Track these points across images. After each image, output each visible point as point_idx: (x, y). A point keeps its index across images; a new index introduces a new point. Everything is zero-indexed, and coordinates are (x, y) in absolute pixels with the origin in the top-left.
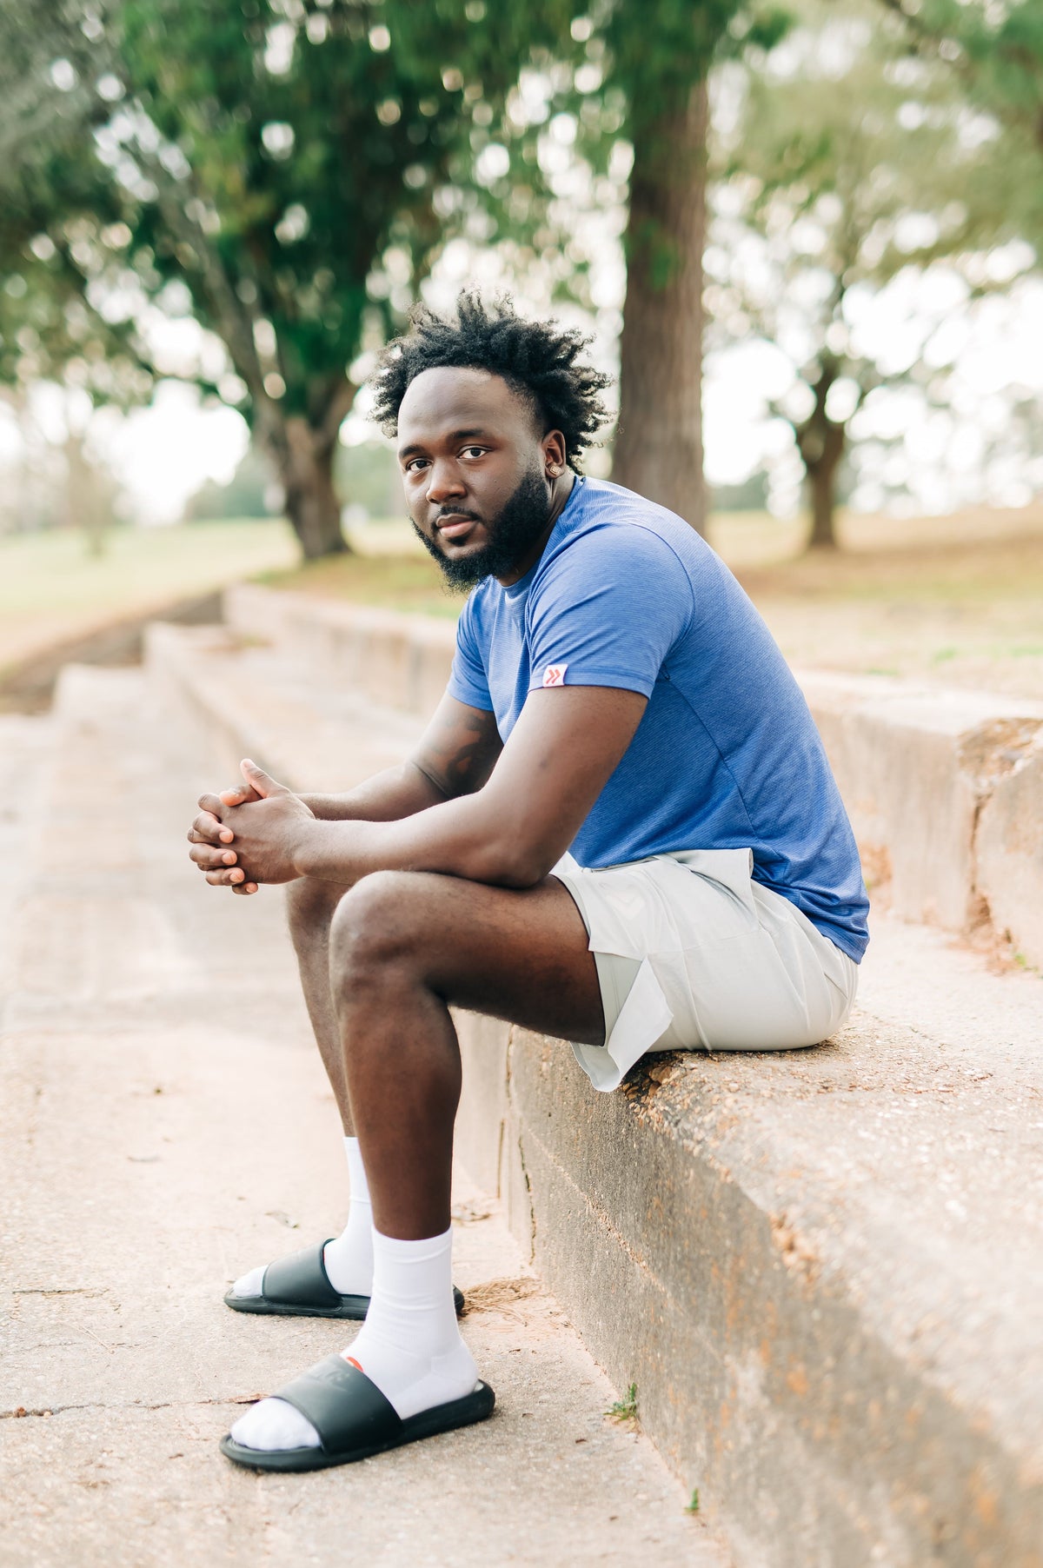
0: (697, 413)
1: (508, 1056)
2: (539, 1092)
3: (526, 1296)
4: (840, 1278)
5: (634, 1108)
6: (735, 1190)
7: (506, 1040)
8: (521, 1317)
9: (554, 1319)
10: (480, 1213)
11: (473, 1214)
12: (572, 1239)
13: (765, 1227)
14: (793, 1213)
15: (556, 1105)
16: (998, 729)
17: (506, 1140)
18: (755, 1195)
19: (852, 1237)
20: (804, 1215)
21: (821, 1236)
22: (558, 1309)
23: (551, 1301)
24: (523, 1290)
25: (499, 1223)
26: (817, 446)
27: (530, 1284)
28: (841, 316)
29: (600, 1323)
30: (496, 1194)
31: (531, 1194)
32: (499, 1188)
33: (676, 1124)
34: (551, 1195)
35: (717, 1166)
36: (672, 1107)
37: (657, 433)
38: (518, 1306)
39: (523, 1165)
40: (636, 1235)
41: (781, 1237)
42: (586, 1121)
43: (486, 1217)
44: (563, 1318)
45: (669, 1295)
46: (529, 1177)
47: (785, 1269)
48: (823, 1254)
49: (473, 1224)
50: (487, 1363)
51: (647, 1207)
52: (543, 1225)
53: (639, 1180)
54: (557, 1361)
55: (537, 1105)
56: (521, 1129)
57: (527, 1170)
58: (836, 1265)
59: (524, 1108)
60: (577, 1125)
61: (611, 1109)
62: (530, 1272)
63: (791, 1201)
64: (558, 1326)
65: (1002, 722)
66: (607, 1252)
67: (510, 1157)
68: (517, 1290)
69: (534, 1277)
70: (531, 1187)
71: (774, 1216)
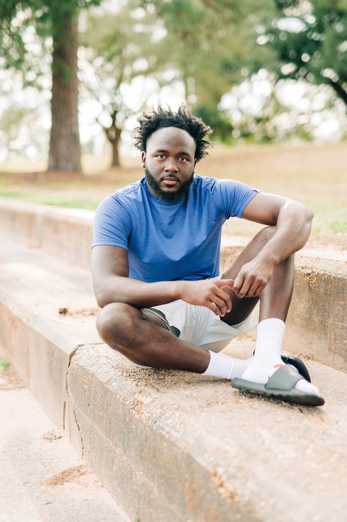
0: (77, 124)
1: (67, 378)
2: (83, 395)
3: (83, 473)
4: (249, 504)
5: (132, 412)
6: (189, 456)
7: (66, 373)
8: (84, 484)
9: (96, 483)
10: (58, 436)
11: (55, 436)
12: (102, 454)
13: (208, 476)
14: (220, 471)
15: (92, 402)
16: (229, 250)
17: (67, 409)
18: (199, 460)
19: (251, 485)
20: (226, 472)
21: (237, 483)
22: (97, 479)
23: (93, 476)
24: (82, 471)
25: (66, 439)
26: (113, 134)
27: (83, 468)
28: (120, 92)
29: (119, 490)
30: (63, 428)
31: (80, 432)
32: (64, 425)
33: (155, 422)
34: (91, 435)
35: (179, 444)
36: (152, 414)
37: (65, 131)
38: (81, 478)
39: (76, 421)
40: (136, 461)
41: (216, 481)
42: (108, 411)
43: (60, 437)
44: (100, 483)
45: (155, 488)
46: (79, 425)
47: (220, 495)
48: (239, 491)
49: (55, 441)
50: (76, 507)
51: (141, 452)
52: (87, 445)
53: (137, 440)
54: (102, 504)
55: (82, 400)
56: (74, 407)
57: (78, 423)
58: (247, 498)
59: (76, 400)
60: (103, 412)
61: (120, 410)
62: (82, 462)
63: (218, 465)
64: (99, 487)
65: (230, 248)
66: (121, 464)
67: (69, 416)
68: (79, 471)
69: (84, 464)
70: (80, 430)
71: (212, 471)
